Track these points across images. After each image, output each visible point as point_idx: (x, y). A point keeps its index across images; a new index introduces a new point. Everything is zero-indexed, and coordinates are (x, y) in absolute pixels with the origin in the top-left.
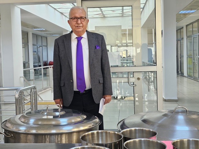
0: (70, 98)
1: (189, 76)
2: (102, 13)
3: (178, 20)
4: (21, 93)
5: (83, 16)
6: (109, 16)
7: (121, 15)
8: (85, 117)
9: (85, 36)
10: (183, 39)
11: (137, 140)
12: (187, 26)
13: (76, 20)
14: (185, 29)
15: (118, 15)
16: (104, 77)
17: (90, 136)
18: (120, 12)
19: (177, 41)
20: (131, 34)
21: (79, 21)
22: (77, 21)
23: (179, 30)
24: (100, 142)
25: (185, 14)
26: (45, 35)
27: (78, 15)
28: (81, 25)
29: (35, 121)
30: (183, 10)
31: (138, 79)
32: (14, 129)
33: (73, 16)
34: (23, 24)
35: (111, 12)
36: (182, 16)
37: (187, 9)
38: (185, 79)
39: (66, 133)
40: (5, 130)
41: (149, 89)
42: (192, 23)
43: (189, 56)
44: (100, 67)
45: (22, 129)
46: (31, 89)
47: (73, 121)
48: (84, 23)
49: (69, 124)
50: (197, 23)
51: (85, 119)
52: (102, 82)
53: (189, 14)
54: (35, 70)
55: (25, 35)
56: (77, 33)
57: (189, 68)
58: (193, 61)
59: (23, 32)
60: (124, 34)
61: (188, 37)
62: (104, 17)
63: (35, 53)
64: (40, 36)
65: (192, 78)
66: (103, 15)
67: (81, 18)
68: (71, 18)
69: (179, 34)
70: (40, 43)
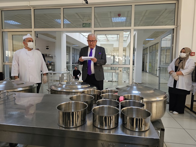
1: (149, 73)
2: (107, 39)
6: (110, 40)
7: (117, 40)
10: (147, 53)
12: (150, 47)
15: (115, 40)
18: (116, 38)
23: (145, 50)
25: (149, 41)
26: (79, 49)
30: (148, 38)
32: (55, 89)
35: (111, 38)
36: (147, 41)
37: (150, 38)
40: (51, 90)
42: (152, 46)
43: (150, 62)
46: (68, 73)
50: (155, 46)
52: (101, 70)
53: (151, 41)
57: (149, 68)
58: (152, 65)
61: (150, 53)
62: (108, 41)
63: (74, 58)
64: (76, 49)
65: (151, 73)
70: (76, 53)
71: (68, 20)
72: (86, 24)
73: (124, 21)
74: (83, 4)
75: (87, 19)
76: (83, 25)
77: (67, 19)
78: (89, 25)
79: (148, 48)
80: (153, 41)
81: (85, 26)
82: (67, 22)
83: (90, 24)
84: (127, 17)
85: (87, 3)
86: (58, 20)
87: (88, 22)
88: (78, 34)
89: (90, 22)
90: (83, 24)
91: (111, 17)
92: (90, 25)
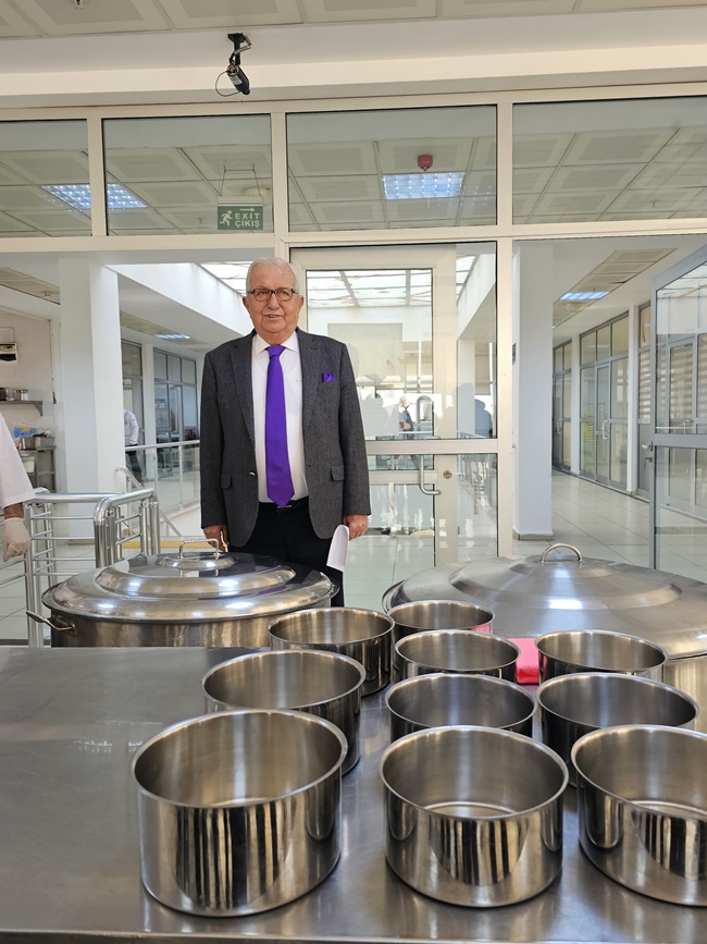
0: (248, 523)
1: (585, 474)
2: (352, 294)
3: (558, 320)
4: (113, 508)
5: (287, 285)
6: (369, 303)
7: (403, 302)
8: (292, 574)
9: (291, 343)
10: (570, 371)
11: (436, 634)
12: (581, 336)
13: (265, 297)
14: (575, 345)
15: (396, 302)
16: (345, 463)
17: (299, 626)
18: (401, 293)
19: (555, 376)
20: (429, 358)
21: (274, 301)
22: (268, 301)
23: (560, 348)
24: (328, 641)
25: (576, 303)
26: (190, 354)
27: (270, 284)
28: (280, 312)
29: (143, 586)
30: (571, 291)
31: (447, 475)
32: (81, 609)
33: (257, 286)
34: (126, 320)
35: (375, 293)
36: (568, 307)
37: (584, 290)
38: (574, 483)
39: (234, 620)
40: (54, 612)
41: (475, 507)
42: (596, 330)
43: (584, 420)
44: (335, 436)
45: (106, 608)
46: (143, 500)
47: (256, 585)
48: (290, 306)
49: (243, 595)
50: (609, 327)
51: (293, 581)
52: (339, 476)
53: (587, 302)
54: (159, 450)
55: (132, 352)
56: (268, 335)
57: (583, 452)
58: (596, 433)
59: (125, 343)
60: (412, 355)
61: (583, 367)
62: (357, 306)
63: (162, 405)
64: (174, 355)
65: (593, 478)
66: (355, 300)
67: (280, 291)
68: (251, 292)
69: (559, 358)
70: (174, 378)
71: (133, 192)
72: (235, 209)
73: (452, 194)
74: (221, 97)
75: (242, 183)
76: (220, 219)
77: (124, 185)
78: (256, 218)
79: (570, 341)
80: (603, 304)
81: (232, 222)
82: (122, 199)
83: (259, 209)
84: (468, 171)
85: (244, 87)
86: (71, 193)
87: (252, 199)
88: (185, 268)
89: (259, 200)
90: (222, 210)
91: (379, 175)
92: (261, 219)
